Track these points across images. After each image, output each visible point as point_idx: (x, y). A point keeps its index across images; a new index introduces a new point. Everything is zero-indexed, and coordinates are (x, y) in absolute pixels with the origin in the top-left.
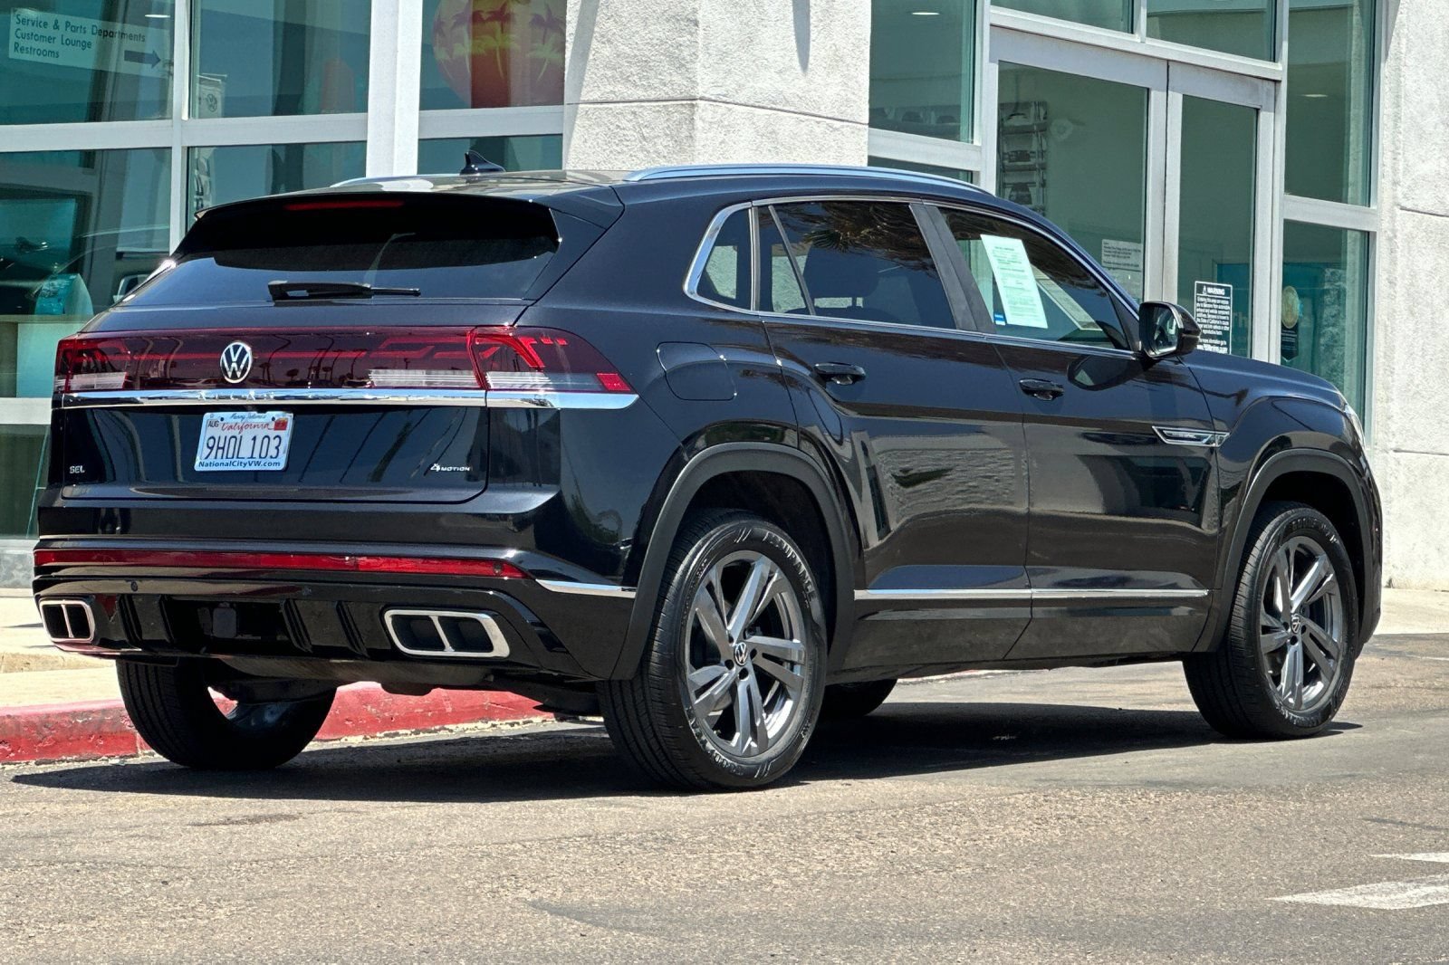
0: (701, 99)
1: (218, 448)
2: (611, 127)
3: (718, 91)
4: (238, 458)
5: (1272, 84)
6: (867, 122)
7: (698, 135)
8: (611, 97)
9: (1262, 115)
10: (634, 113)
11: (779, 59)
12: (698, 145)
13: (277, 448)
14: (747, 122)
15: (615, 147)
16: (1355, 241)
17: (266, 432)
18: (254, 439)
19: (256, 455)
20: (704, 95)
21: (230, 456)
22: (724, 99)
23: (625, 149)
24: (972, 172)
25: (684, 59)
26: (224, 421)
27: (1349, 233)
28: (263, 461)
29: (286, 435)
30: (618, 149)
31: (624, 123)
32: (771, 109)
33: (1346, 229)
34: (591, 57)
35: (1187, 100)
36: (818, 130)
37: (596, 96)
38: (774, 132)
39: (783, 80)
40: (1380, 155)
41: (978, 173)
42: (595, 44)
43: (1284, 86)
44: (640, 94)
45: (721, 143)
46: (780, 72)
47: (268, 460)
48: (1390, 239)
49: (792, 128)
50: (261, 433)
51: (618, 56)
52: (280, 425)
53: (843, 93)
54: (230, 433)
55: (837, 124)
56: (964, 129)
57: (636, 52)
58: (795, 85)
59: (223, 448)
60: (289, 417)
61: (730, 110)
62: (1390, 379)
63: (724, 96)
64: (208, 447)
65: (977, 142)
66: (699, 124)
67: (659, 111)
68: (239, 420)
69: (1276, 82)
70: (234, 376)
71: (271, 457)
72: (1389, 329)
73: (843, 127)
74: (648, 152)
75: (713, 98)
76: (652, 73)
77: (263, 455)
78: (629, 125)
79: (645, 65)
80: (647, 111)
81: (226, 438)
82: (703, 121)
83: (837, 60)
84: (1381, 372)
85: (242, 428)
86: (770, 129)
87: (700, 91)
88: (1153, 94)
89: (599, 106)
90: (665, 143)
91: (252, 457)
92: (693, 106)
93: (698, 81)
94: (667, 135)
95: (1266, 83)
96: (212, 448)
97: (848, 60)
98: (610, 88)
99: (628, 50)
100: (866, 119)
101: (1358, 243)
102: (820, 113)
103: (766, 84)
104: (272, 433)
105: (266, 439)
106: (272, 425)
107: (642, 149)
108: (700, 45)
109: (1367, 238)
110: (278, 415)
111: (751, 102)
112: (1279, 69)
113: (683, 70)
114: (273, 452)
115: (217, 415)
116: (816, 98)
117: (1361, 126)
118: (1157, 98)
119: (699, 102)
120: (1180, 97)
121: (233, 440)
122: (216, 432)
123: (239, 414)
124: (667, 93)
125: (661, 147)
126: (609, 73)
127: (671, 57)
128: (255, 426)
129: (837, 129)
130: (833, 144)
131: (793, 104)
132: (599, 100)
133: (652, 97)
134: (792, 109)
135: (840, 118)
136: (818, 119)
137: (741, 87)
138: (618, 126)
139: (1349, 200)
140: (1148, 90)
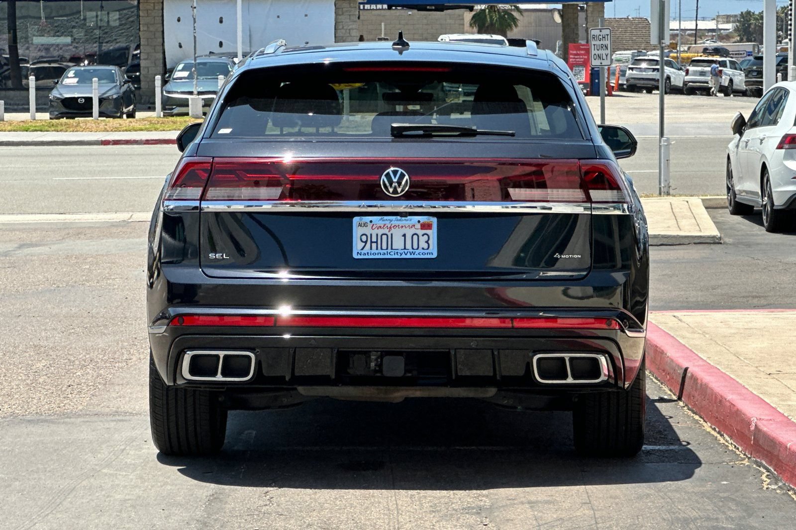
1: (372, 242)
4: (392, 249)
13: (427, 242)
17: (413, 231)
18: (404, 235)
19: (409, 246)
21: (384, 247)
26: (373, 223)
28: (417, 252)
29: (433, 233)
47: (420, 250)
50: (409, 232)
52: (425, 226)
54: (380, 232)
59: (377, 242)
60: (434, 220)
64: (362, 241)
68: (387, 222)
70: (395, 192)
71: (423, 249)
77: (415, 246)
81: (377, 235)
85: (390, 228)
91: (405, 249)
96: (366, 242)
104: (421, 232)
105: (415, 237)
106: (418, 226)
110: (423, 219)
114: (423, 244)
115: (367, 219)
121: (384, 237)
122: (367, 231)
123: (385, 218)
128: (402, 227)
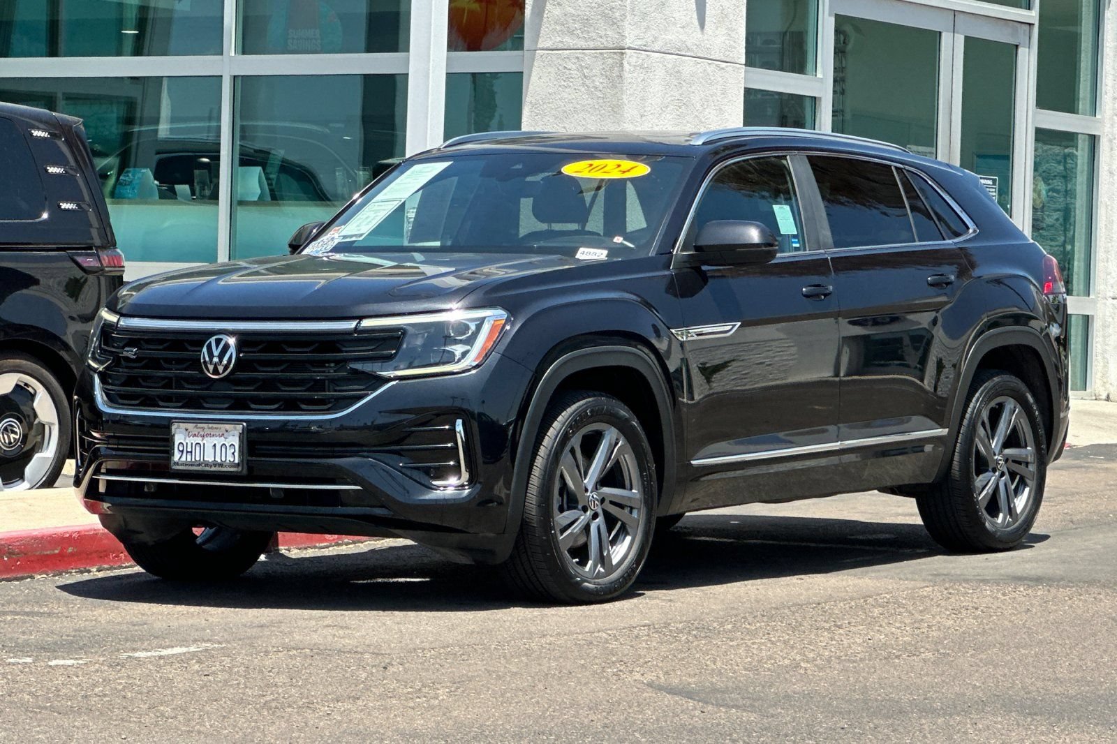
0: (629, 48)
2: (561, 69)
3: (640, 42)
5: (1028, 26)
6: (744, 62)
7: (626, 75)
8: (560, 46)
9: (1020, 50)
10: (578, 58)
11: (683, 17)
12: (626, 82)
14: (661, 65)
15: (563, 82)
16: (1084, 140)
20: (631, 45)
22: (644, 48)
23: (571, 84)
24: (815, 98)
25: (616, 18)
27: (1080, 136)
30: (565, 84)
31: (569, 65)
32: (677, 55)
33: (1077, 134)
34: (545, 16)
35: (968, 40)
36: (709, 69)
37: (549, 44)
38: (679, 72)
39: (686, 33)
40: (1104, 78)
41: (820, 98)
42: (548, 6)
43: (1036, 30)
44: (582, 44)
45: (642, 81)
46: (683, 27)
48: (1110, 141)
49: (692, 68)
51: (566, 15)
53: (727, 42)
55: (724, 65)
56: (810, 66)
57: (580, 13)
58: (693, 36)
61: (648, 56)
62: (1110, 245)
63: (645, 45)
65: (819, 75)
66: (626, 66)
67: (595, 57)
69: (1031, 25)
72: (1109, 208)
73: (727, 67)
74: (588, 87)
75: (637, 47)
76: (592, 28)
78: (574, 67)
79: (586, 22)
80: (588, 58)
82: (630, 65)
83: (724, 16)
84: (1103, 239)
86: (676, 70)
87: (628, 42)
88: (944, 35)
89: (550, 52)
90: (601, 80)
92: (622, 54)
93: (627, 35)
94: (602, 74)
95: (1023, 25)
97: (731, 17)
98: (559, 39)
99: (573, 11)
100: (743, 60)
101: (1087, 143)
102: (711, 57)
103: (673, 36)
107: (584, 85)
108: (628, 9)
109: (1093, 139)
111: (663, 50)
112: (1033, 15)
113: (615, 27)
116: (708, 46)
117: (1090, 55)
118: (946, 39)
119: (627, 51)
120: (963, 37)
124: (602, 44)
125: (597, 83)
126: (558, 28)
127: (604, 16)
129: (723, 69)
130: (720, 79)
131: (693, 51)
132: (551, 47)
133: (591, 47)
134: (692, 54)
135: (725, 60)
136: (710, 62)
137: (656, 39)
138: (565, 67)
139: (1080, 111)
140: (940, 33)
